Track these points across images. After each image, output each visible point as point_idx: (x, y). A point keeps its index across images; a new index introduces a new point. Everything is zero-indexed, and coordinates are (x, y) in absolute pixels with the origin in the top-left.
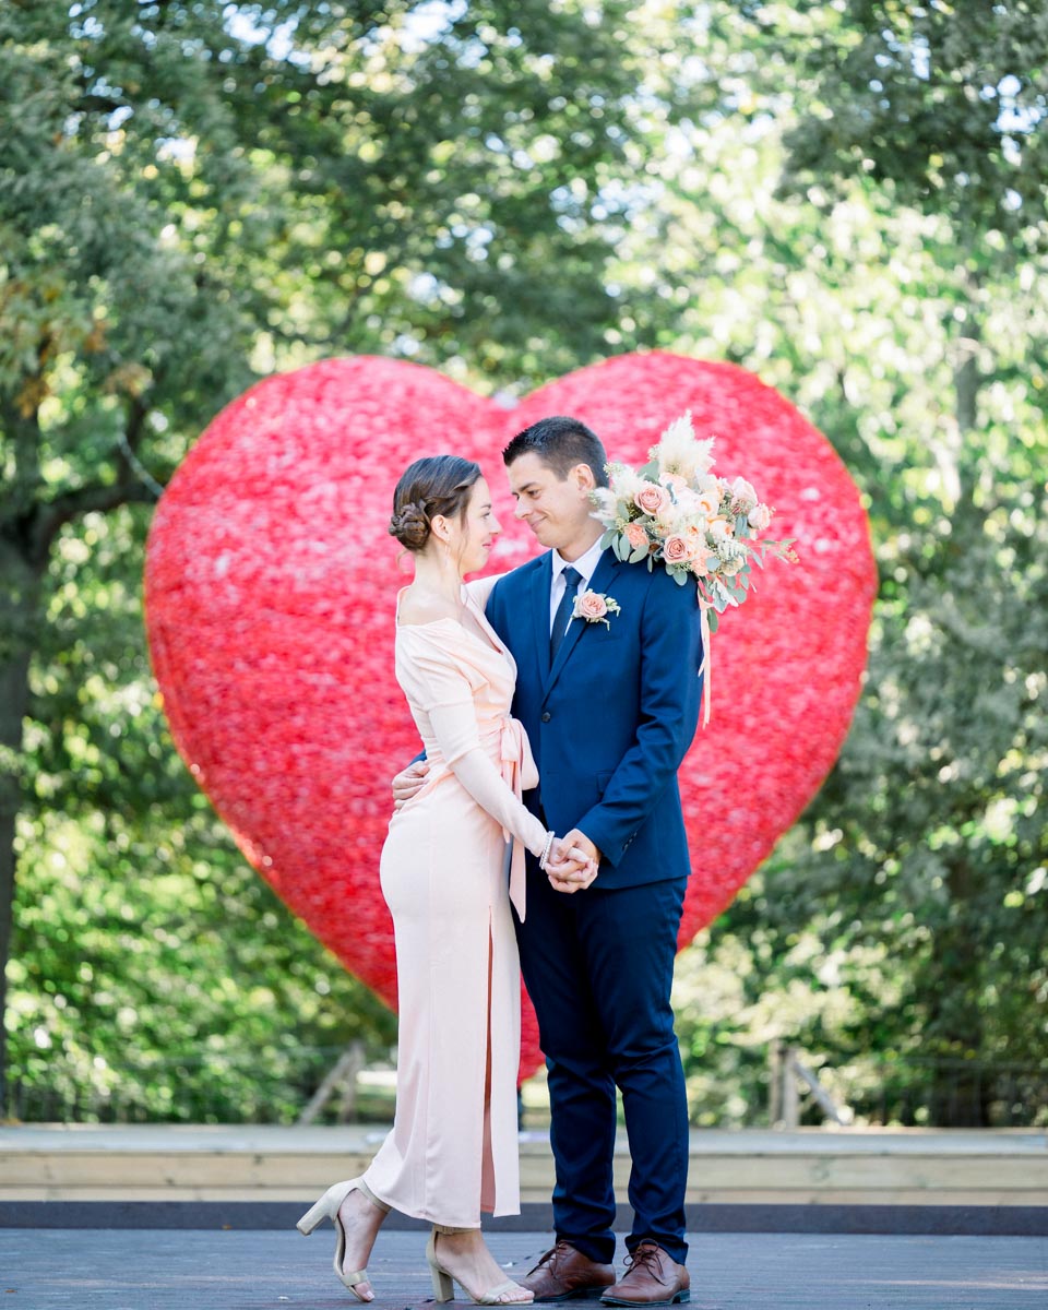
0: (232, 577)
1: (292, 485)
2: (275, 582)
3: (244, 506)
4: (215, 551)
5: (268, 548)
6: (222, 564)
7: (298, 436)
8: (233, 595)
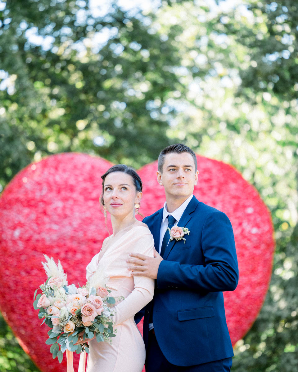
0: (21, 238)
1: (45, 202)
2: (38, 241)
3: (26, 211)
4: (14, 228)
5: (35, 227)
6: (17, 233)
7: (48, 183)
8: (21, 245)
